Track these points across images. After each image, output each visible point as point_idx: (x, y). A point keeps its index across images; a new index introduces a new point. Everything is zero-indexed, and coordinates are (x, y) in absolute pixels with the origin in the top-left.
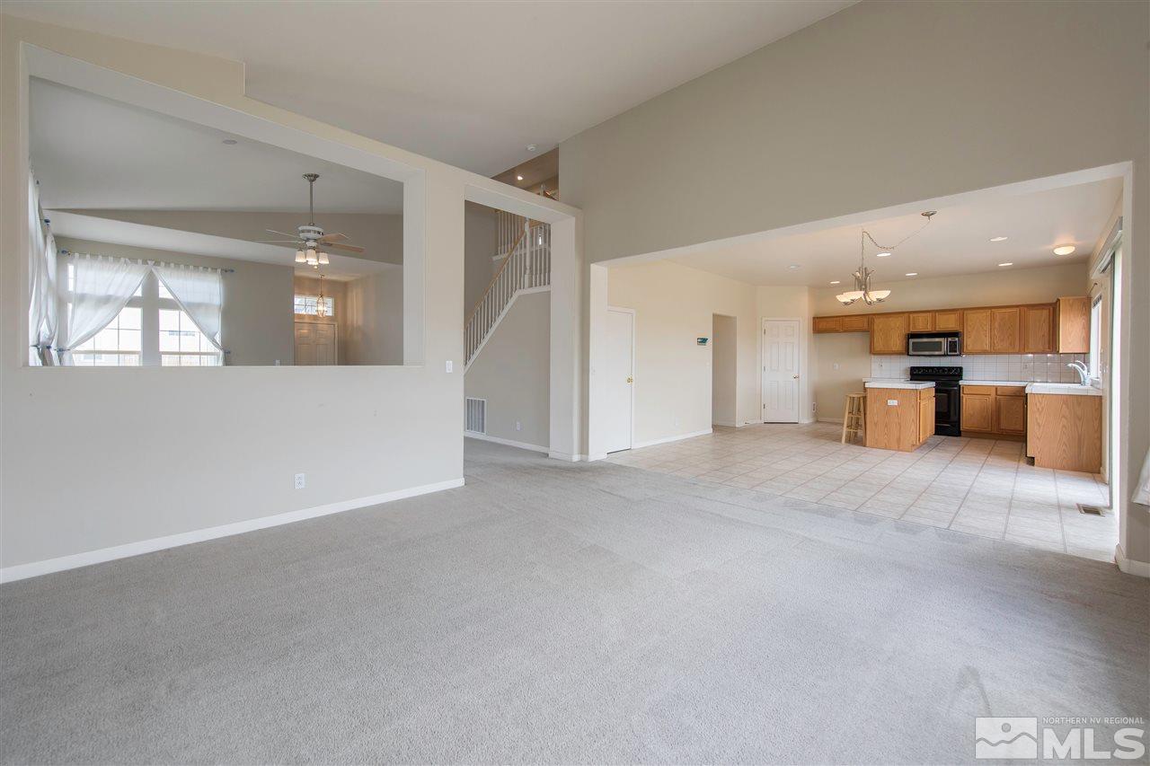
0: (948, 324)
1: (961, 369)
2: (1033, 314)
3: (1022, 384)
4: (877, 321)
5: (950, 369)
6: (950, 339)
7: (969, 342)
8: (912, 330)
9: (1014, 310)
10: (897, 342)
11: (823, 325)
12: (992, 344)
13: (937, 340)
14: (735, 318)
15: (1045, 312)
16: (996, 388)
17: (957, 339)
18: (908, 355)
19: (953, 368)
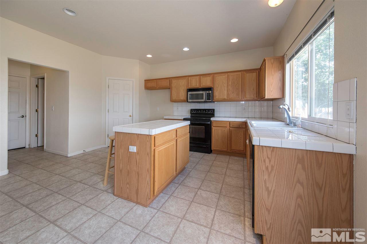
0: (206, 83)
1: (214, 110)
2: (248, 75)
3: (243, 120)
4: (174, 81)
5: (209, 110)
6: (207, 92)
7: (217, 94)
8: (190, 87)
9: (239, 73)
10: (182, 95)
11: (150, 85)
12: (228, 95)
13: (201, 92)
14: (68, 72)
15: (254, 74)
16: (230, 122)
17: (211, 92)
18: (188, 102)
19: (210, 110)
